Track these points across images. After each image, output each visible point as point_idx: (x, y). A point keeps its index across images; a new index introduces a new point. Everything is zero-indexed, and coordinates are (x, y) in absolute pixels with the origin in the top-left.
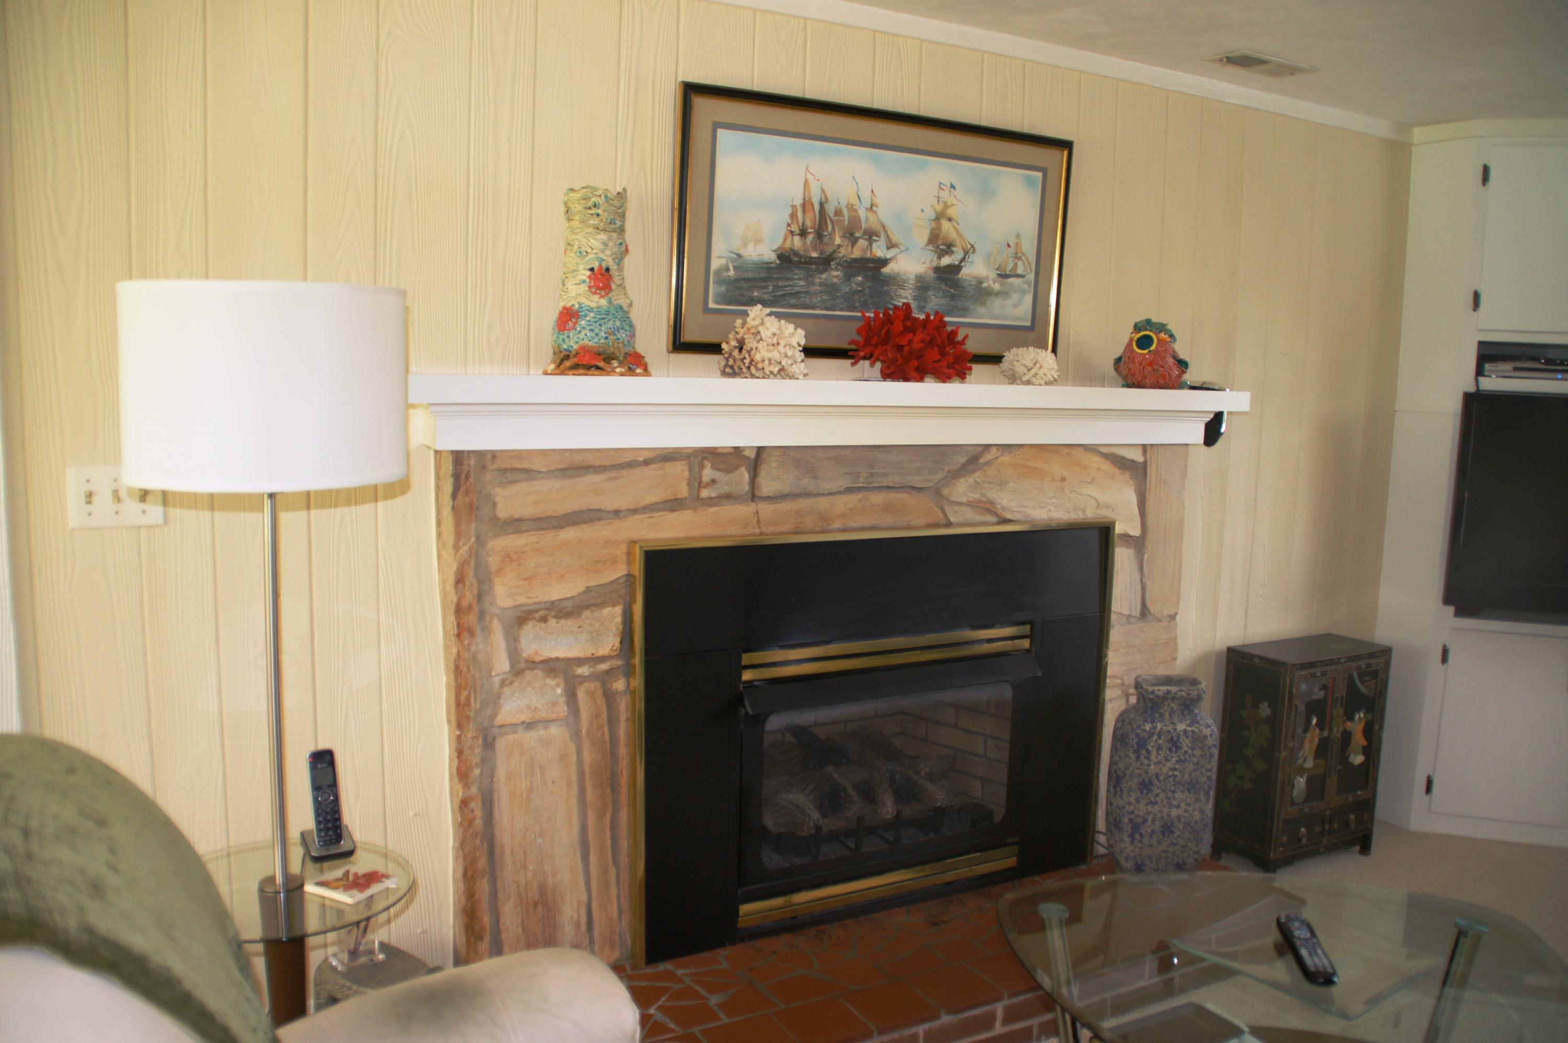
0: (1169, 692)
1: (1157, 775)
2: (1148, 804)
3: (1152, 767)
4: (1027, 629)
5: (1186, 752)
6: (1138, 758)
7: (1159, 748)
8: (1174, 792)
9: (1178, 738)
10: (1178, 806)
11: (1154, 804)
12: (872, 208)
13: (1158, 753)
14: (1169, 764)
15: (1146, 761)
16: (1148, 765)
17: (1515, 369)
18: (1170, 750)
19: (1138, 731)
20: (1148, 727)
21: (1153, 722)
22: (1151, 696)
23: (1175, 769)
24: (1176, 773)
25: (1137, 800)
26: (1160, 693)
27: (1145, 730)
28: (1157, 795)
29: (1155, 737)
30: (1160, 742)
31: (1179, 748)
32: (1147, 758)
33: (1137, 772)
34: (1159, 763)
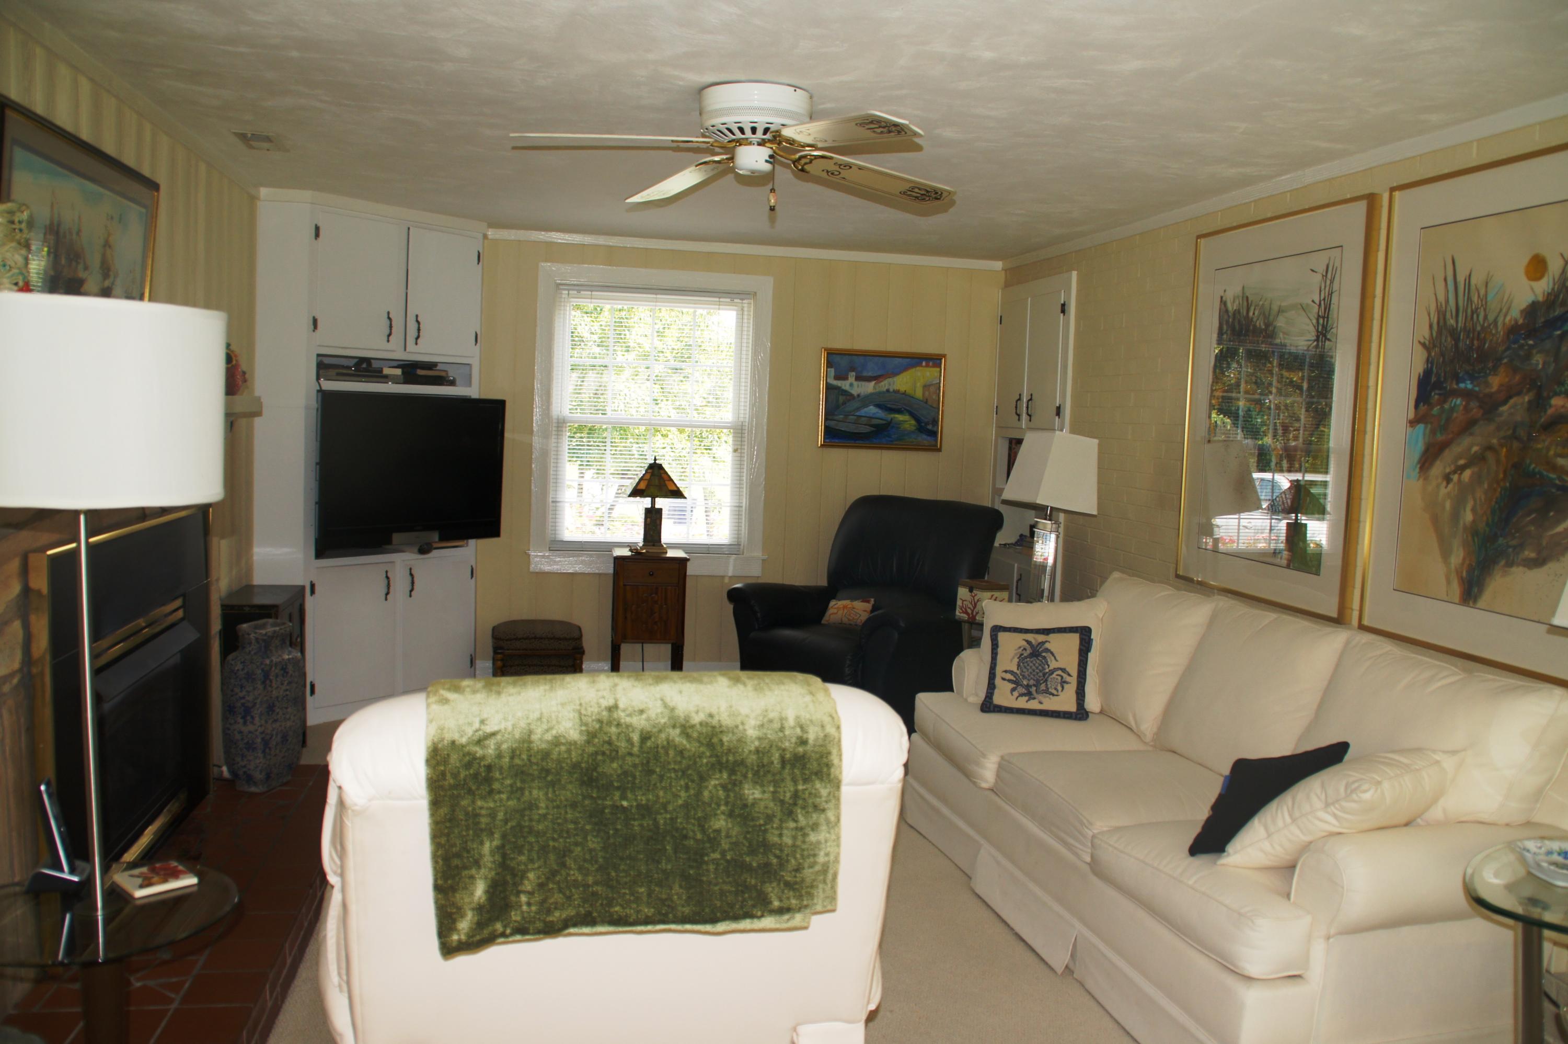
0: (275, 632)
1: (277, 697)
2: (273, 722)
3: (274, 692)
4: (178, 603)
5: (291, 676)
6: (265, 688)
7: (277, 676)
8: (287, 708)
9: (286, 665)
10: (289, 719)
11: (276, 721)
12: (79, 232)
13: (277, 681)
14: (284, 687)
15: (270, 689)
16: (272, 691)
18: (283, 676)
19: (263, 666)
20: (268, 662)
21: (268, 657)
22: (265, 638)
23: (287, 690)
24: (288, 693)
25: (266, 722)
26: (270, 634)
27: (266, 665)
28: (278, 713)
29: (274, 668)
30: (277, 671)
31: (287, 673)
32: (271, 686)
33: (265, 699)
34: (277, 688)
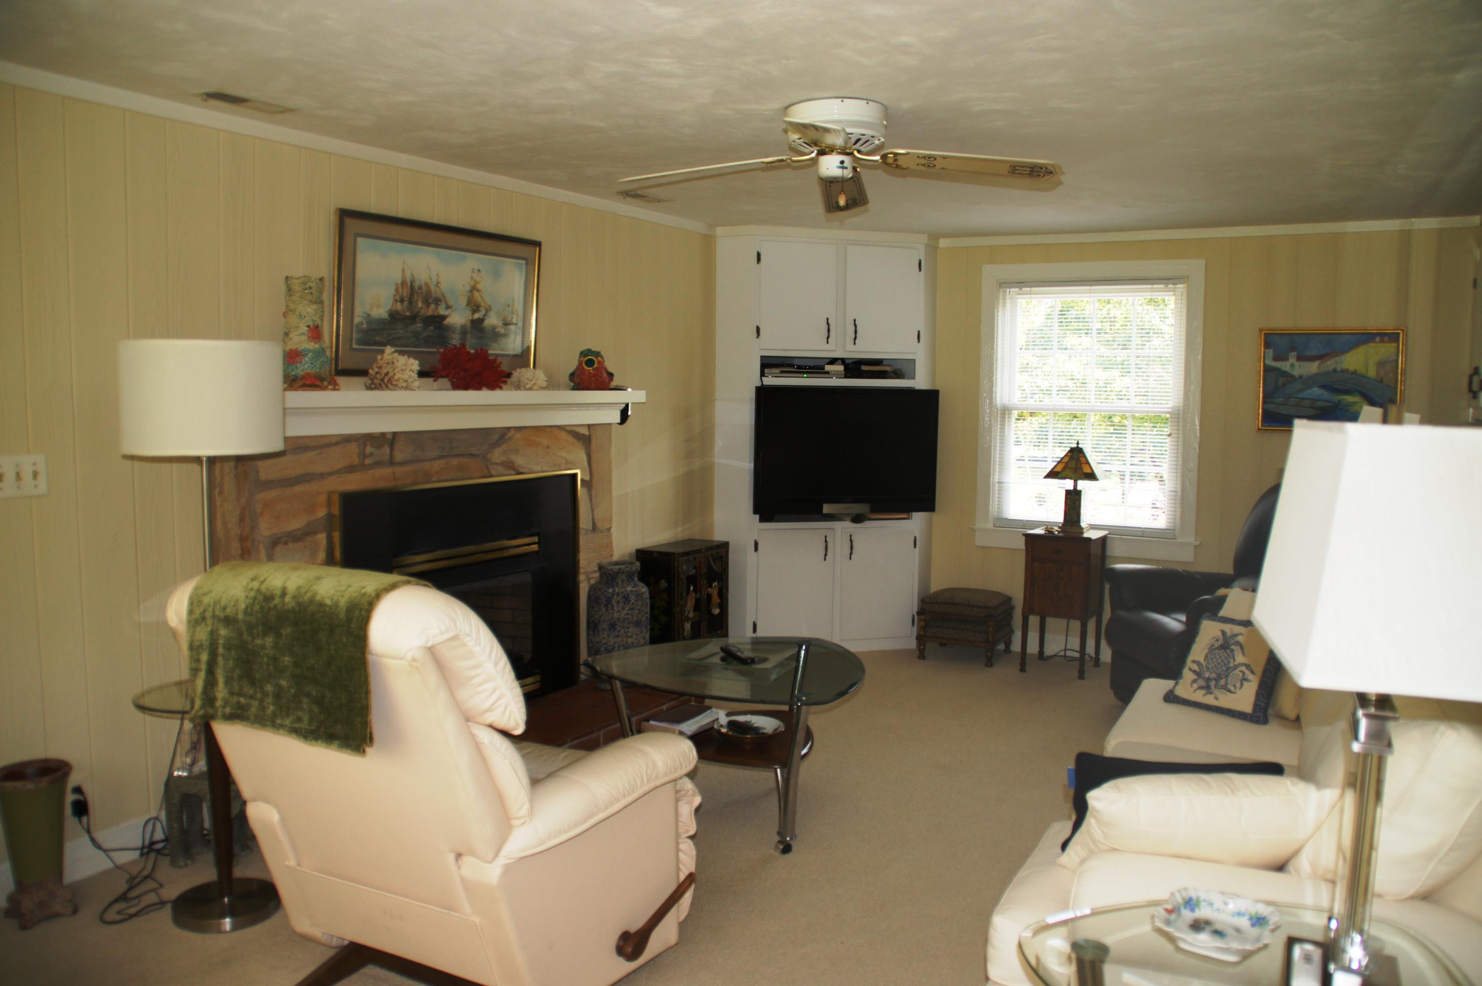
0: (620, 569)
1: (618, 619)
2: (614, 637)
3: (615, 614)
4: (536, 539)
5: (633, 603)
6: (607, 610)
7: (618, 602)
8: (628, 628)
9: (628, 595)
10: (632, 636)
11: (618, 636)
12: (438, 284)
13: (618, 606)
14: (625, 611)
15: (612, 611)
16: (613, 613)
17: (781, 372)
18: (625, 603)
19: (605, 594)
20: (611, 590)
21: (613, 587)
22: (610, 572)
23: (628, 614)
24: (629, 616)
25: (609, 636)
26: (615, 570)
27: (609, 593)
28: (619, 631)
29: (615, 596)
30: (618, 598)
31: (629, 601)
32: (612, 609)
33: (607, 618)
34: (619, 611)
